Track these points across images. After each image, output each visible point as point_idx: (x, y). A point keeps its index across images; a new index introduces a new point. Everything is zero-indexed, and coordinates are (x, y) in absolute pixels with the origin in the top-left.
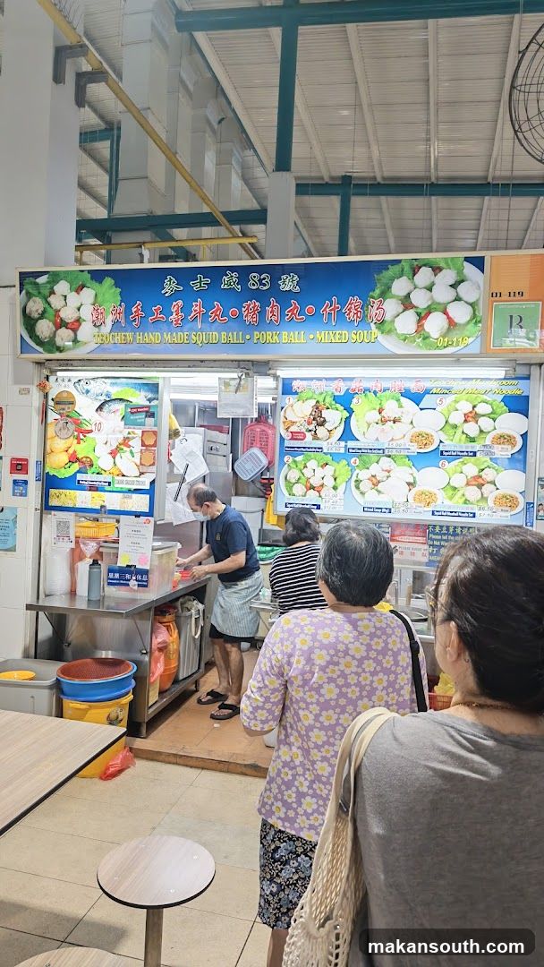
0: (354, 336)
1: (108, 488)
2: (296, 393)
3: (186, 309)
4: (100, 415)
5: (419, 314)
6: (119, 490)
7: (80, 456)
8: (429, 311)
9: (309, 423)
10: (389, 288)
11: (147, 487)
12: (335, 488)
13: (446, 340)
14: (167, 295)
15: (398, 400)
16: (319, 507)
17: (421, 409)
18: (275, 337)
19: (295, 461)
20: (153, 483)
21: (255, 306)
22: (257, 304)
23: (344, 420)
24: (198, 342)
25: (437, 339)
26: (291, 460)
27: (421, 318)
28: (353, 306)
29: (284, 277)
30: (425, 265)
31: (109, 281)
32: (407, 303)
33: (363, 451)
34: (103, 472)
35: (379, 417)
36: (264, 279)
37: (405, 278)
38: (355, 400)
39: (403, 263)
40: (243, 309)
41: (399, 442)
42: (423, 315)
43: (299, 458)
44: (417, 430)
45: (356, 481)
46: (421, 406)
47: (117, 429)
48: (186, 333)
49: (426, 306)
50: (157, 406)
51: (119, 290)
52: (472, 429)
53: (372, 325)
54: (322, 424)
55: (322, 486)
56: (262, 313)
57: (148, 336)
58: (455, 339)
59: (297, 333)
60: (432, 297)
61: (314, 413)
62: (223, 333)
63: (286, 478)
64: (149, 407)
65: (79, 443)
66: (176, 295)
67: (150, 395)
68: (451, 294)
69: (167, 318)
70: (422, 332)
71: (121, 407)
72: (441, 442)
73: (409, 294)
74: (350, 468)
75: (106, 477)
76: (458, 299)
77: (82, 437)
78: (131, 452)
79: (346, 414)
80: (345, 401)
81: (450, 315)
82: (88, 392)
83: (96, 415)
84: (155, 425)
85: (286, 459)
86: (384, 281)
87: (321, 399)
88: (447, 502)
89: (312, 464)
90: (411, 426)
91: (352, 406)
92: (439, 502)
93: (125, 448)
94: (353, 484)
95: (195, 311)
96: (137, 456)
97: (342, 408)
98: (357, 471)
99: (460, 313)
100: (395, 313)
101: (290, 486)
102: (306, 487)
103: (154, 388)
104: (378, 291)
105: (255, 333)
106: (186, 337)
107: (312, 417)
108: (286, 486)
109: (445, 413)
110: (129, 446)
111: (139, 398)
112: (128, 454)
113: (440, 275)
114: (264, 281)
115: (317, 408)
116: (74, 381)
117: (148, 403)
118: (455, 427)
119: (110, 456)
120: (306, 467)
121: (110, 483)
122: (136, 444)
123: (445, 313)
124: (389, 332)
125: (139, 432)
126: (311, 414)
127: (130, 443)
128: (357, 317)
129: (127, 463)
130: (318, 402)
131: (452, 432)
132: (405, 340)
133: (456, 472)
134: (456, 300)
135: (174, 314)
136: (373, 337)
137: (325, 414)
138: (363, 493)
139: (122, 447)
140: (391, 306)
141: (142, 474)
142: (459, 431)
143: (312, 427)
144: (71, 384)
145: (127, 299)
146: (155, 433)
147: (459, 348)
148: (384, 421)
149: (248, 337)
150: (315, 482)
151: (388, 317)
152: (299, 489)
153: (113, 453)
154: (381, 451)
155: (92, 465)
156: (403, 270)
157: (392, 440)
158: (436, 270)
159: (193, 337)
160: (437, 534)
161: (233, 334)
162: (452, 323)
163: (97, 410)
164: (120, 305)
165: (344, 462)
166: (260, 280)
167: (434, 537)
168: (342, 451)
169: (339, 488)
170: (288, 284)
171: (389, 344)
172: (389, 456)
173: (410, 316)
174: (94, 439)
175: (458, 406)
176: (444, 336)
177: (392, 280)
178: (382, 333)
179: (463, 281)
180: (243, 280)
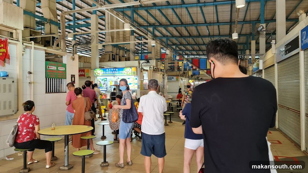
27: (127, 72)
28: (122, 71)
52: (133, 81)
56: (115, 72)
69: (107, 73)
86: (124, 69)
99: (130, 72)
103: (107, 79)
132: (126, 74)
164: (103, 72)
173: (126, 72)
179: (130, 69)
180: (113, 70)
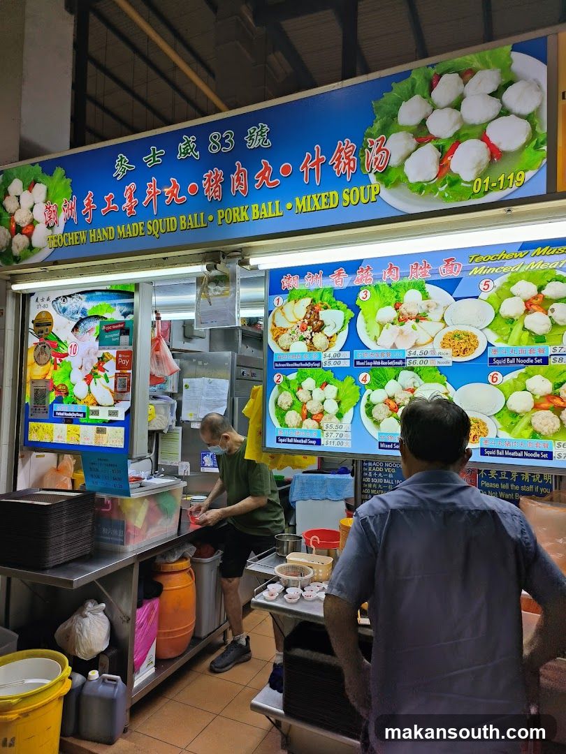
0: (346, 197)
1: (82, 420)
2: (287, 291)
3: (139, 193)
4: (75, 336)
5: (440, 149)
6: (94, 422)
7: (56, 384)
8: (457, 140)
9: (304, 330)
10: (395, 116)
11: (121, 417)
12: (339, 416)
13: (487, 181)
14: (118, 179)
15: (422, 290)
16: (318, 442)
17: (456, 299)
18: (244, 214)
19: (287, 381)
20: (127, 413)
21: (217, 175)
22: (220, 172)
23: (348, 322)
24: (155, 233)
25: (472, 182)
26: (281, 380)
27: (445, 153)
28: (343, 154)
29: (251, 130)
30: (448, 71)
31: (59, 172)
32: (421, 134)
33: (375, 363)
34: (78, 402)
35: (394, 314)
36: (227, 137)
37: (417, 97)
38: (361, 295)
39: (413, 75)
40: (204, 182)
41: (424, 349)
42: (447, 148)
43: (292, 377)
44: (451, 329)
45: (367, 406)
46: (455, 295)
47: (92, 351)
48: (140, 224)
49: (450, 134)
50: (132, 321)
51: (69, 181)
53: (372, 177)
54: (320, 329)
55: (322, 413)
56: (226, 184)
57: (102, 232)
58: (502, 178)
59: (270, 203)
60: (461, 119)
61: (308, 316)
62: (181, 217)
63: (276, 403)
64: (123, 323)
65: (55, 369)
66: (128, 178)
67: (125, 309)
68: (493, 106)
69: (120, 207)
70: (448, 175)
71: (96, 325)
72: (489, 344)
73: (424, 121)
74: (358, 388)
75: (80, 407)
76: (505, 112)
77: (58, 362)
78: (106, 377)
79: (350, 314)
80: (348, 297)
81: (494, 140)
82: (64, 310)
83: (71, 336)
84: (130, 344)
85: (276, 378)
86: (387, 108)
87: (317, 297)
88: (504, 435)
89: (309, 383)
90: (443, 324)
91: (358, 302)
92: (491, 435)
93: (100, 373)
94: (363, 409)
95: (150, 193)
96: (112, 381)
97: (345, 306)
98: (368, 391)
99: (509, 135)
100: (403, 152)
101: (282, 413)
102: (302, 415)
104: (377, 126)
105: (219, 211)
106: (141, 228)
107: (306, 321)
108: (277, 414)
109: (494, 301)
110: (103, 370)
111: (114, 313)
112: (103, 380)
113: (473, 82)
114: (226, 141)
115: (313, 309)
116: (52, 300)
117: (122, 318)
118: (511, 321)
119: (85, 382)
120: (300, 388)
121: (84, 414)
122: (110, 367)
123: (484, 138)
124: (397, 183)
125: (113, 353)
126: (305, 318)
127: (105, 366)
128: (350, 168)
129: (103, 390)
130: (313, 301)
131: (505, 328)
132: (420, 192)
133: (515, 390)
134: (500, 115)
135: (127, 201)
136: (374, 193)
137: (324, 315)
138: (377, 423)
139: (97, 371)
140: (398, 144)
141: (116, 401)
142: (517, 328)
143: (307, 334)
144: (50, 304)
145: (78, 192)
146: (129, 352)
147: (508, 191)
148: (402, 320)
149: (210, 218)
150: (313, 407)
151: (394, 161)
152: (292, 417)
153: (88, 379)
154: (400, 363)
155: (67, 394)
156: (413, 86)
157: (416, 345)
158: (466, 74)
159: (149, 227)
160: (492, 481)
161: (193, 217)
162: (495, 154)
163: (73, 330)
164: (72, 199)
165: (350, 380)
166: (222, 140)
167: (487, 485)
168: (347, 364)
169: (345, 416)
170: (257, 138)
171: (397, 201)
172: (412, 369)
173: (428, 154)
174: (70, 363)
175: (514, 289)
176: (482, 176)
177: (398, 105)
178: (387, 186)
179: (511, 83)
180: (202, 144)
